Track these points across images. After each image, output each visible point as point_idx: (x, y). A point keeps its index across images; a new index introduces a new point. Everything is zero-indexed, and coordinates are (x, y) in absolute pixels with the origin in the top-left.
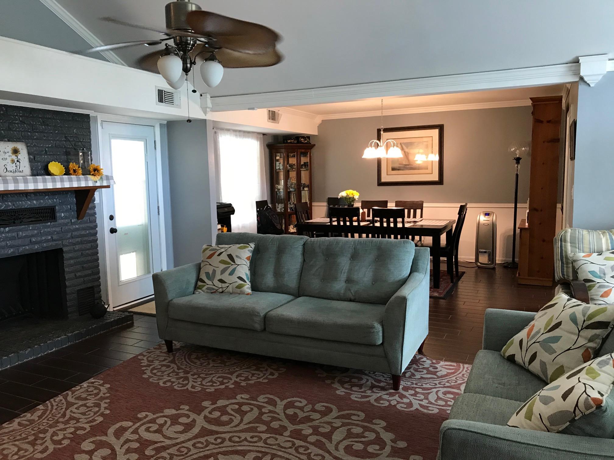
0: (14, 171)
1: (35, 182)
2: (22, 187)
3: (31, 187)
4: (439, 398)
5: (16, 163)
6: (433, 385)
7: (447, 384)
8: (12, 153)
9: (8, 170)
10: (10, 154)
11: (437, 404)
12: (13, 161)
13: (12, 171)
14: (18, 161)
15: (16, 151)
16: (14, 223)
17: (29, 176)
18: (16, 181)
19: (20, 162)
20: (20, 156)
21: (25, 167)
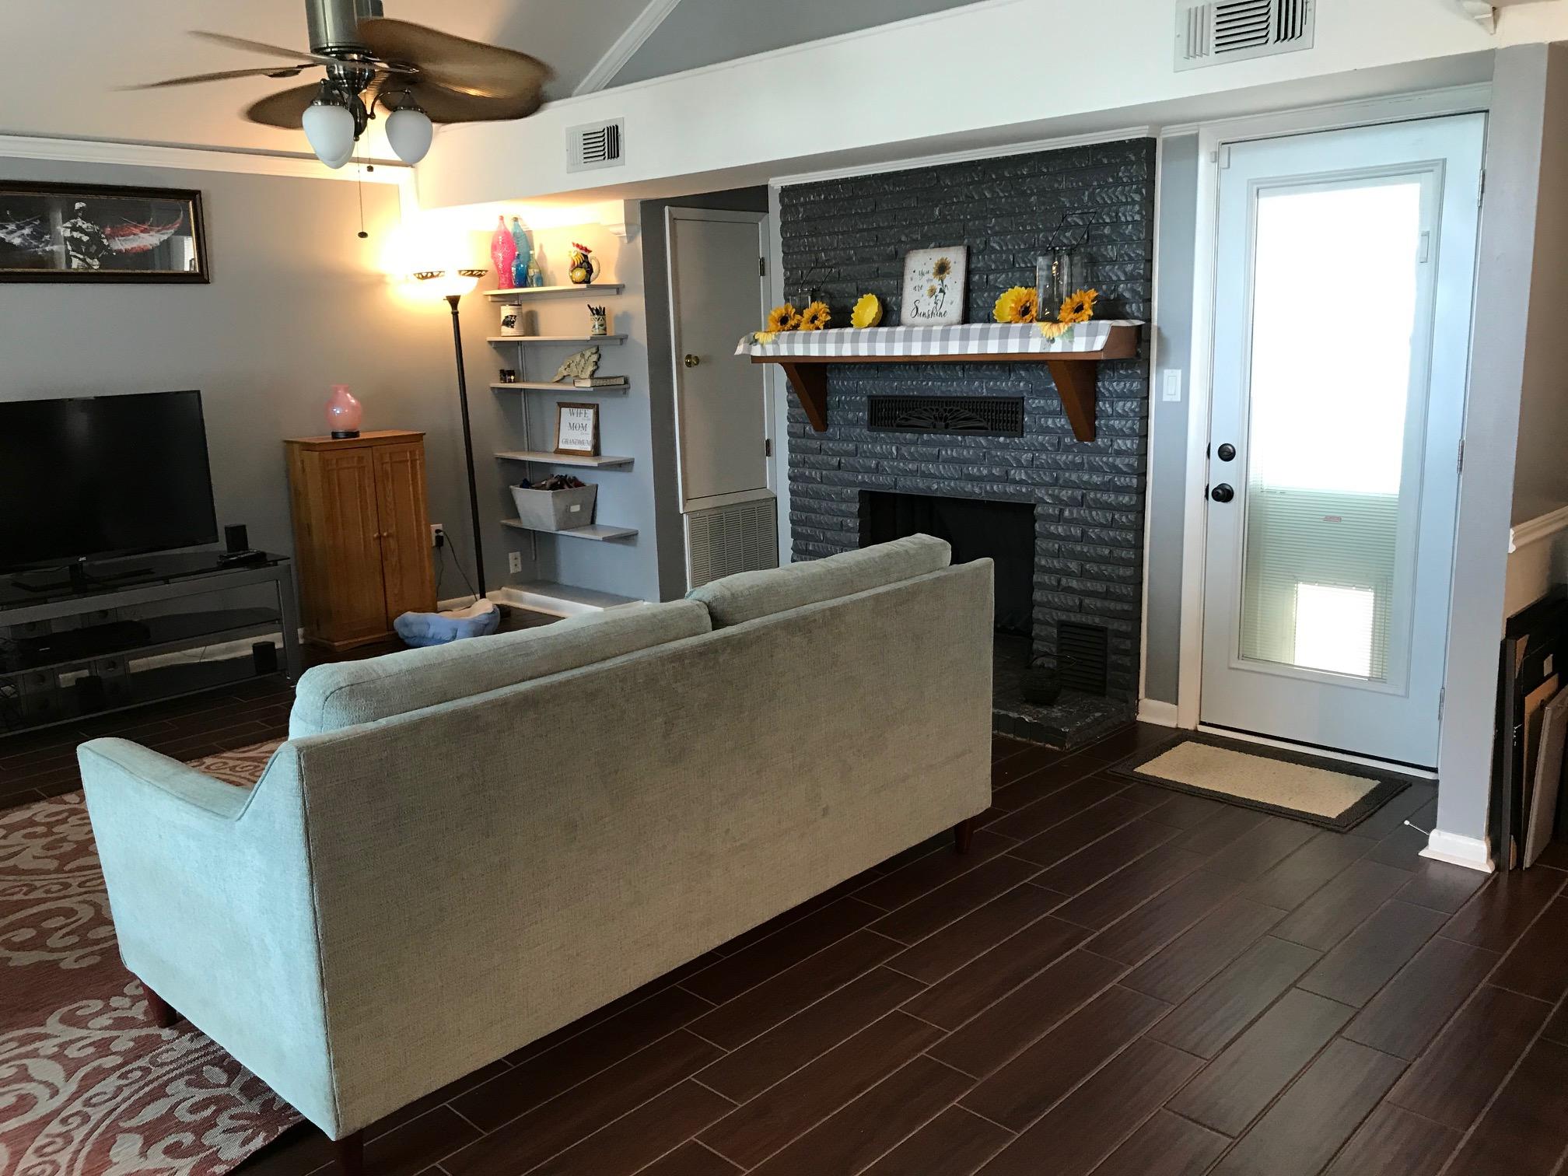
0: (930, 313)
1: (965, 337)
2: (935, 350)
3: (954, 349)
4: (24, 1076)
5: (936, 297)
6: (95, 1096)
7: (55, 1127)
8: (934, 274)
9: (919, 312)
10: (931, 276)
11: (12, 1063)
12: (932, 292)
13: (927, 314)
14: (942, 291)
15: (942, 269)
16: (934, 427)
17: (958, 324)
18: (927, 337)
19: (945, 294)
20: (948, 279)
21: (952, 303)
